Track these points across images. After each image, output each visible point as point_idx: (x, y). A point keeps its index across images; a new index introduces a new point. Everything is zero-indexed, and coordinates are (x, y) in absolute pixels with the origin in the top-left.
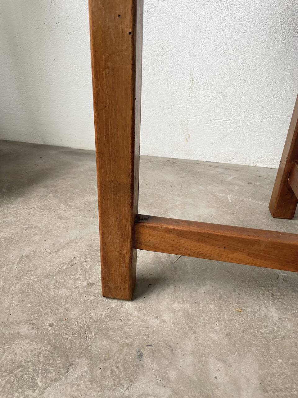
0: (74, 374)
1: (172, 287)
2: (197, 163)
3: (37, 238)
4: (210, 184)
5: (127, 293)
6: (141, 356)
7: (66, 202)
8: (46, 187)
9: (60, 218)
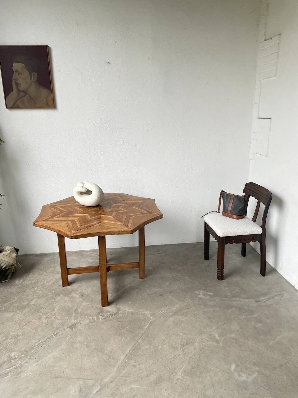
0: (61, 296)
1: (76, 283)
2: (83, 251)
3: (42, 281)
4: (87, 258)
5: (67, 285)
6: (71, 292)
7: (45, 272)
8: (36, 269)
9: (46, 275)
